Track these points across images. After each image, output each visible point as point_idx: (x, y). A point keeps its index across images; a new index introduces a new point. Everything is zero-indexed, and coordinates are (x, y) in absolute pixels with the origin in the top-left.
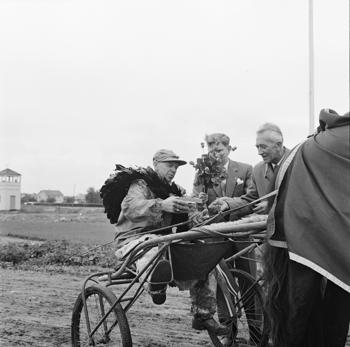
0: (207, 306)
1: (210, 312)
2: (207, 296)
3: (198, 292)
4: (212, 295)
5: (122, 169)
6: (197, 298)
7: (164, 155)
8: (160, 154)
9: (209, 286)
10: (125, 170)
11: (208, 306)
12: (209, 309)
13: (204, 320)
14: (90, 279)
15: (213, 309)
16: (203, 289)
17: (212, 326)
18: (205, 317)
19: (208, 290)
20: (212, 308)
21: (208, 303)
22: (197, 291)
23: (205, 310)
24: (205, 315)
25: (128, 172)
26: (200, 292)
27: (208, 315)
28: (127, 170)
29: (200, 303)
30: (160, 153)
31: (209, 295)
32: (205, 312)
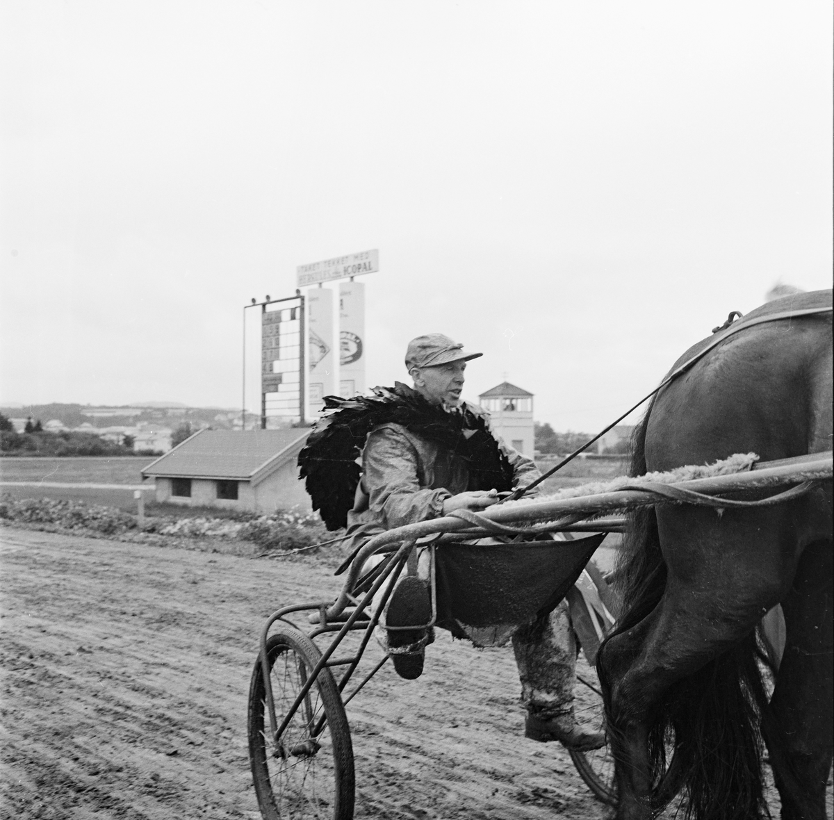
0: (551, 684)
1: (559, 697)
2: (549, 661)
3: (530, 652)
4: (564, 659)
5: (343, 404)
6: (528, 666)
7: (429, 351)
8: (419, 349)
9: (553, 640)
10: (347, 404)
11: (554, 684)
12: (558, 690)
13: (549, 718)
14: (278, 617)
15: (566, 691)
16: (540, 646)
17: (565, 730)
18: (550, 709)
19: (552, 647)
20: (564, 688)
21: (553, 676)
22: (527, 651)
23: (548, 693)
24: (550, 705)
25: (358, 407)
26: (534, 652)
27: (557, 705)
28: (352, 404)
29: (537, 677)
30: (419, 347)
31: (555, 660)
32: (550, 698)
